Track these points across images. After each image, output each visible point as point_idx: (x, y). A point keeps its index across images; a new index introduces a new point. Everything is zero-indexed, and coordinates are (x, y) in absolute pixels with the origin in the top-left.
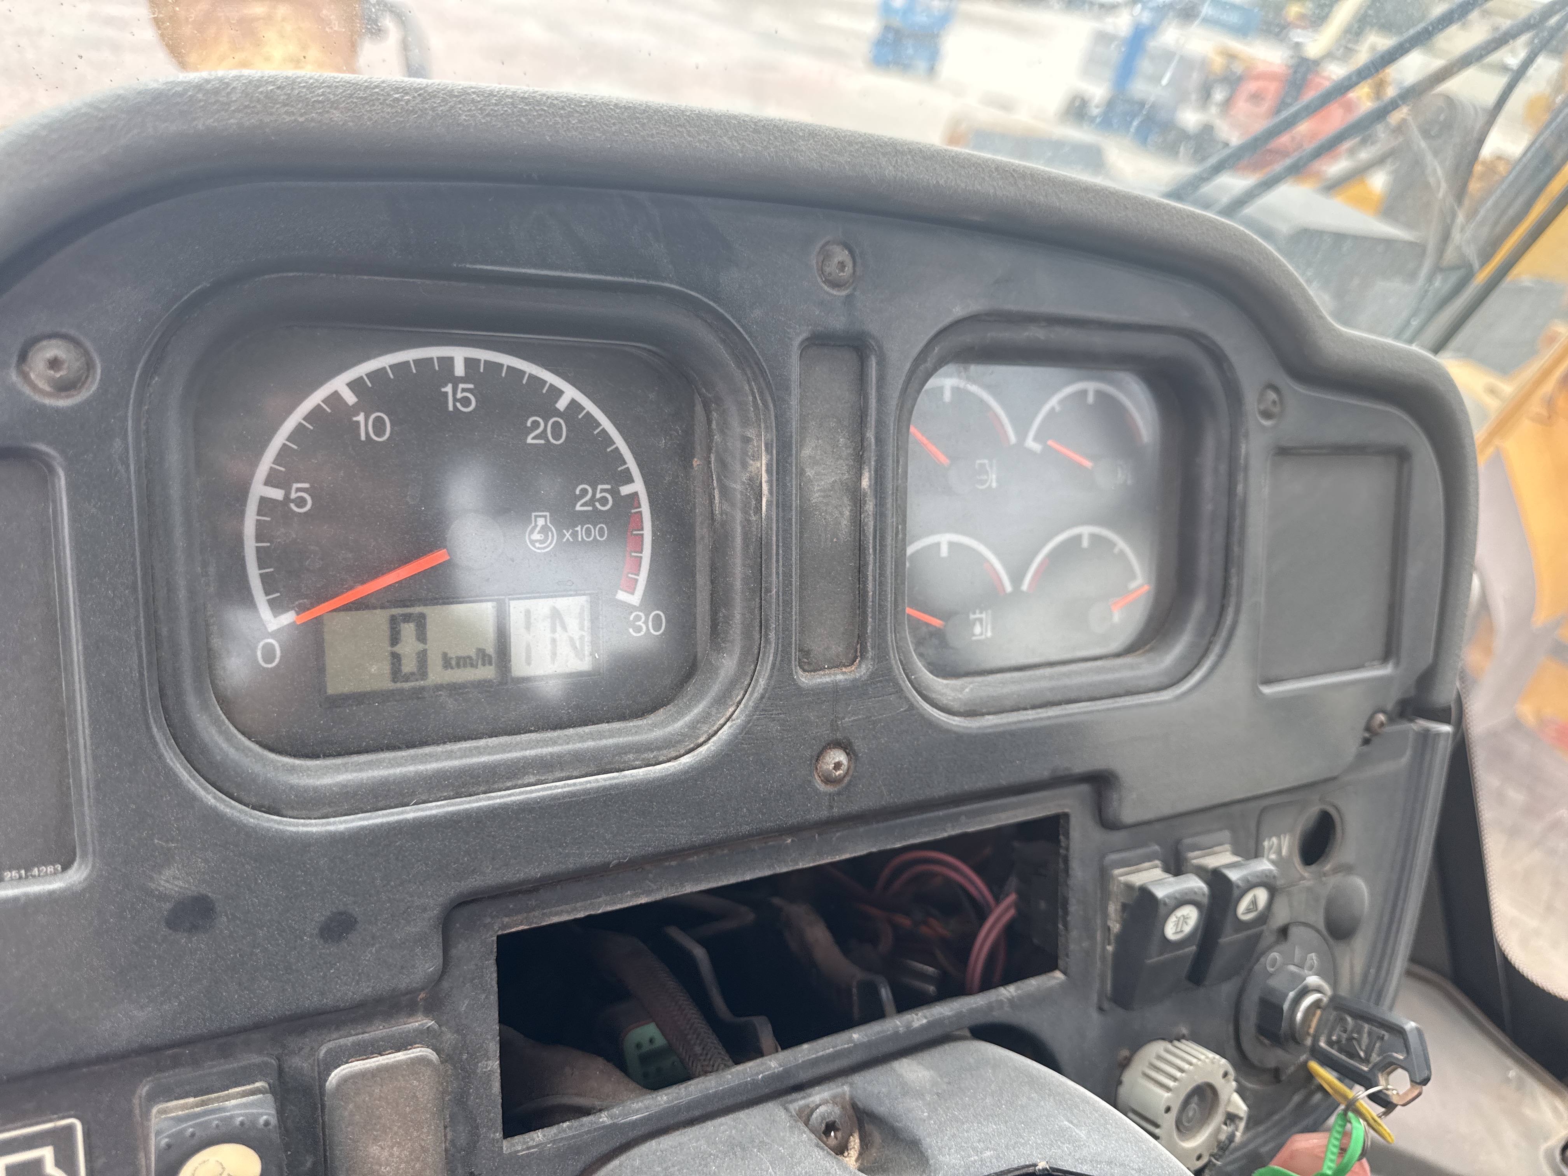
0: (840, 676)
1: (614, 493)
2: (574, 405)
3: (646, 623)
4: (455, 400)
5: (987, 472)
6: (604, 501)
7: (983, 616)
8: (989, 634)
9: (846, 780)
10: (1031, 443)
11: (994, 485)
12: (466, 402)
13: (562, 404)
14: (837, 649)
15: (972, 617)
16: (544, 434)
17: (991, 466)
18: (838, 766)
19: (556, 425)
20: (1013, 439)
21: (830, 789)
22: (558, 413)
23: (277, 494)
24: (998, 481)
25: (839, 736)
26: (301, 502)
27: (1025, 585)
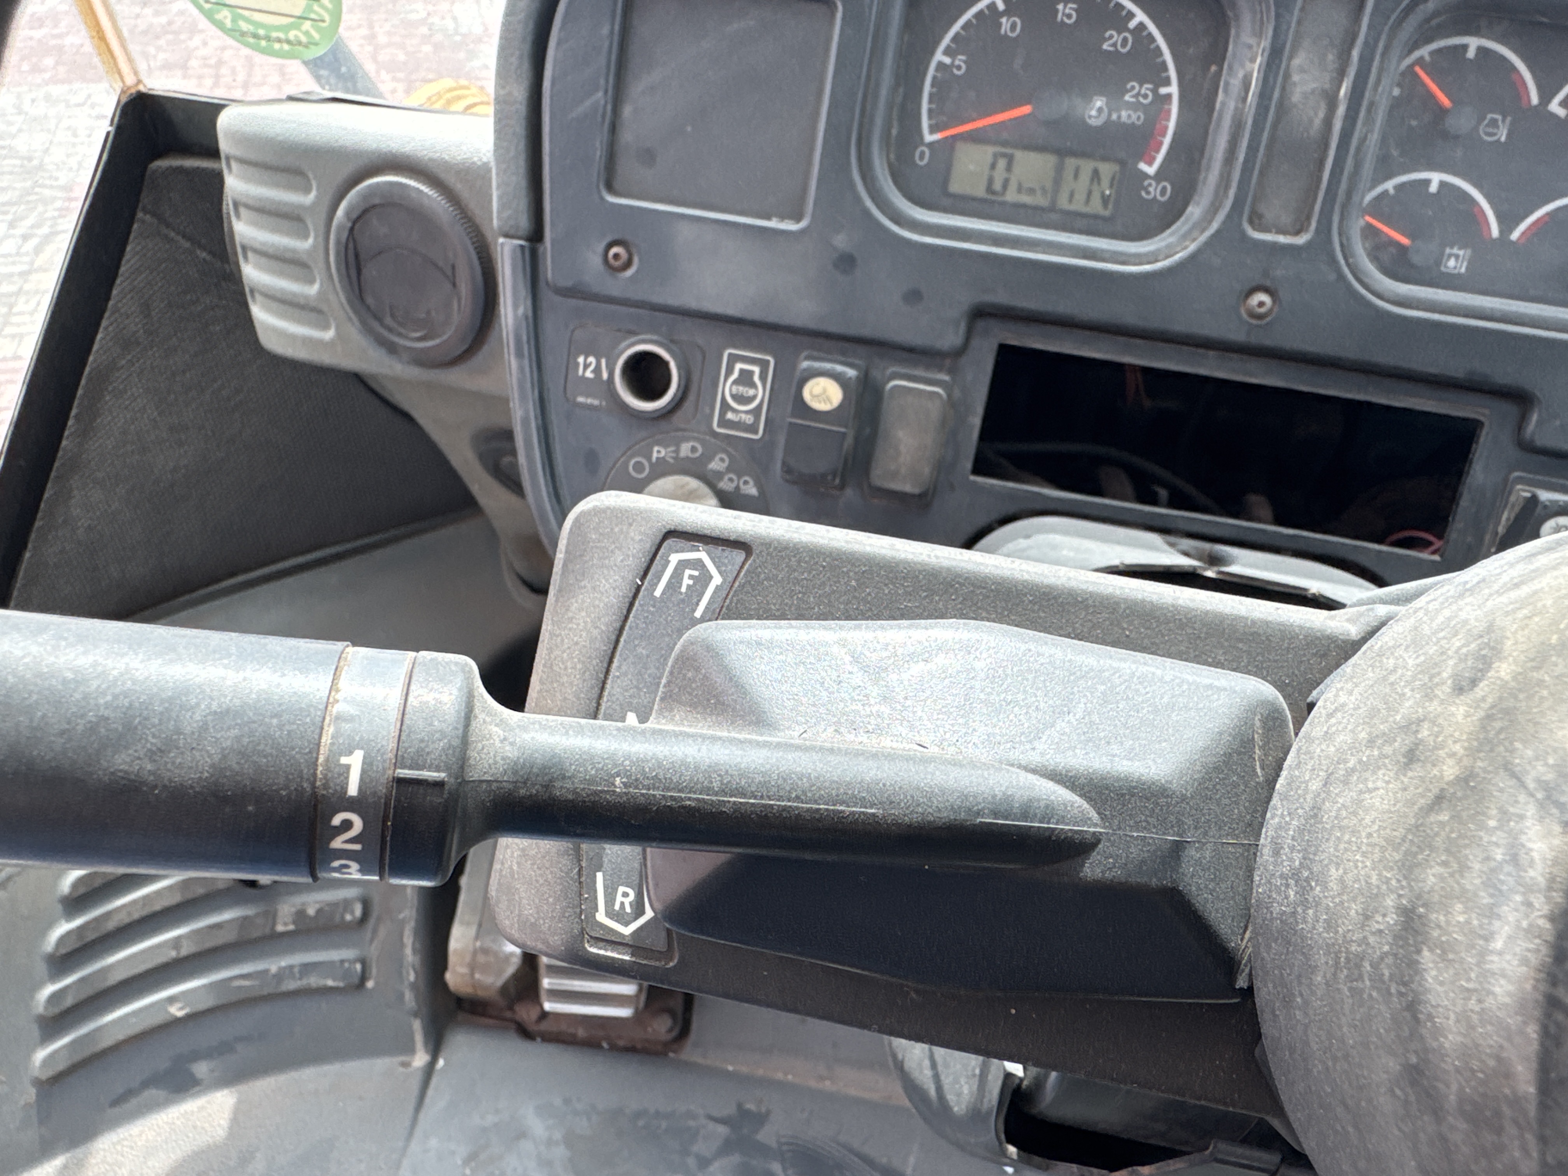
1: (1155, 91)
2: (1141, 26)
3: (1156, 189)
4: (1063, 14)
5: (1498, 127)
6: (1145, 96)
7: (1461, 253)
8: (1463, 270)
9: (1268, 319)
10: (1555, 107)
11: (1503, 139)
12: (1069, 16)
13: (1132, 24)
14: (1286, 219)
15: (1448, 251)
16: (1114, 45)
17: (1503, 121)
18: (1261, 304)
19: (1125, 40)
20: (1535, 99)
21: (1252, 321)
22: (1128, 30)
23: (947, 60)
24: (1509, 136)
25: (1268, 283)
26: (959, 68)
27: (1515, 235)
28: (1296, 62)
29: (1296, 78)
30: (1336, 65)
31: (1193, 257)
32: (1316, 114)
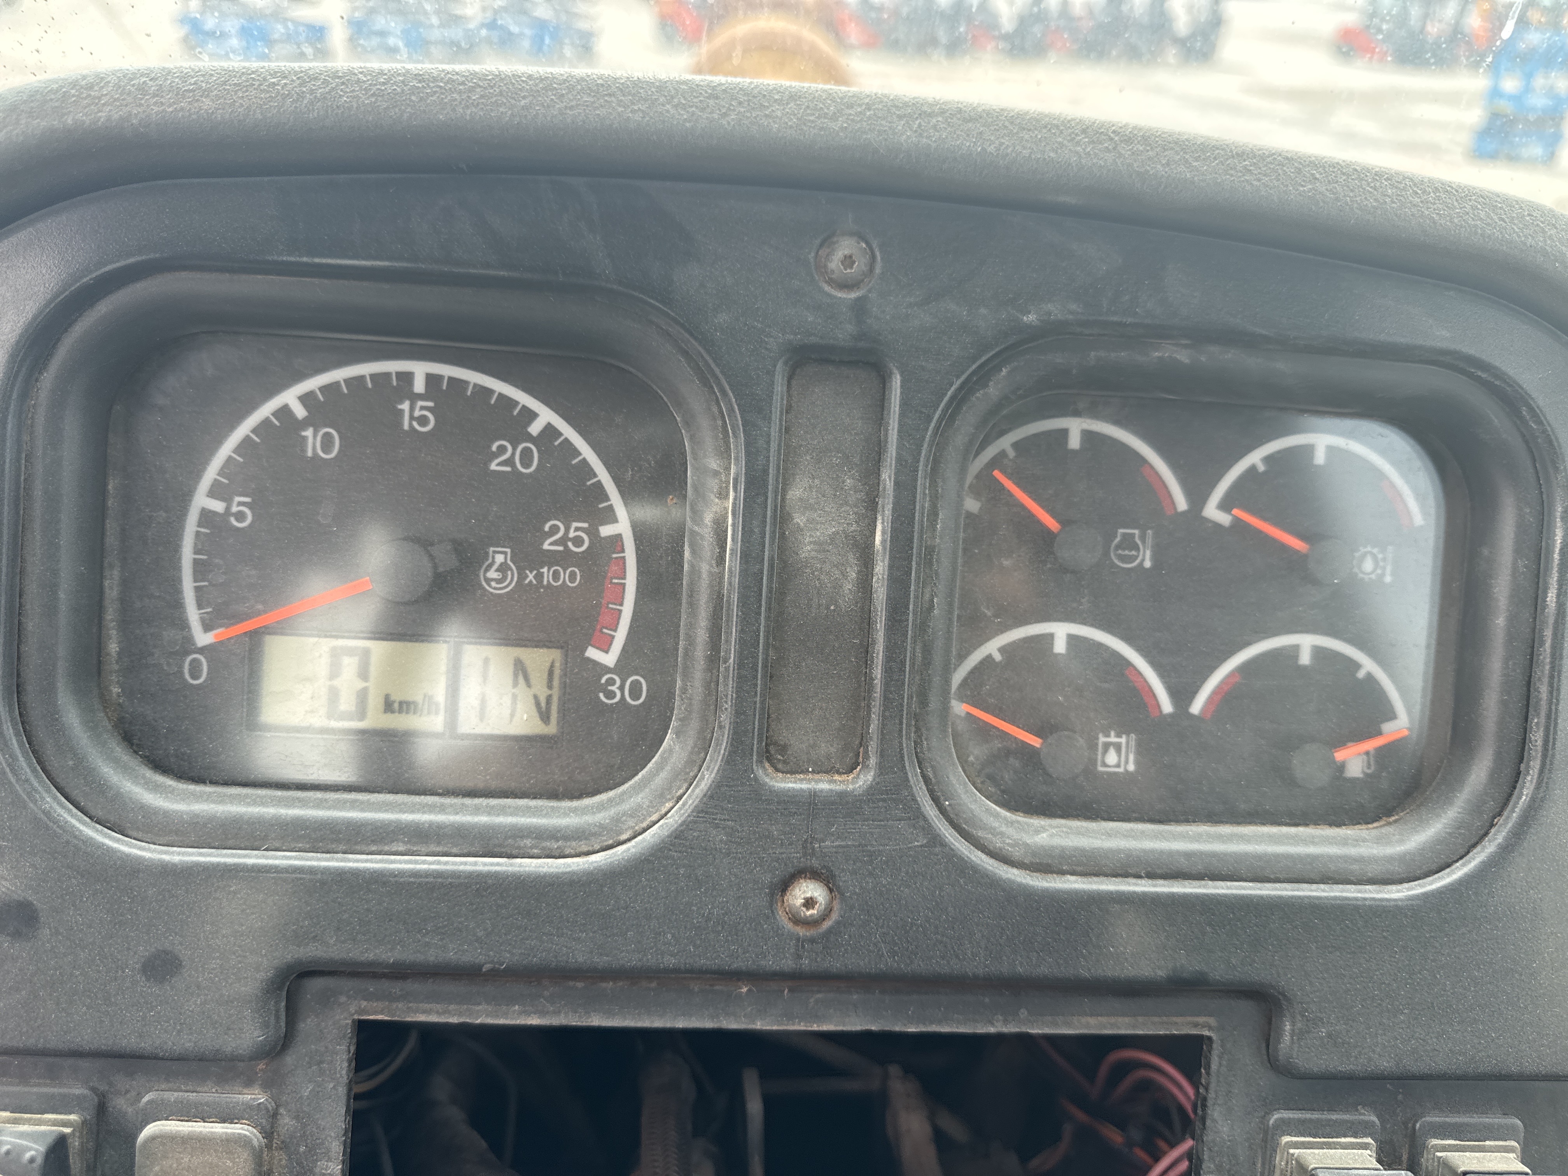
0: (823, 785)
1: (593, 533)
2: (550, 431)
3: (622, 688)
4: (412, 418)
5: (1136, 547)
6: (578, 541)
7: (1123, 740)
8: (1131, 767)
9: (827, 924)
10: (1212, 511)
11: (1148, 564)
12: (423, 421)
13: (535, 428)
14: (828, 748)
15: (1102, 739)
16: (510, 462)
17: (1143, 538)
18: (809, 903)
19: (526, 453)
20: (1182, 504)
21: (801, 931)
22: (530, 438)
23: (218, 506)
24: (1154, 558)
25: (815, 863)
26: (240, 516)
27: (1196, 707)
28: (795, 493)
29: (799, 519)
30: (861, 495)
31: (678, 836)
32: (844, 575)
